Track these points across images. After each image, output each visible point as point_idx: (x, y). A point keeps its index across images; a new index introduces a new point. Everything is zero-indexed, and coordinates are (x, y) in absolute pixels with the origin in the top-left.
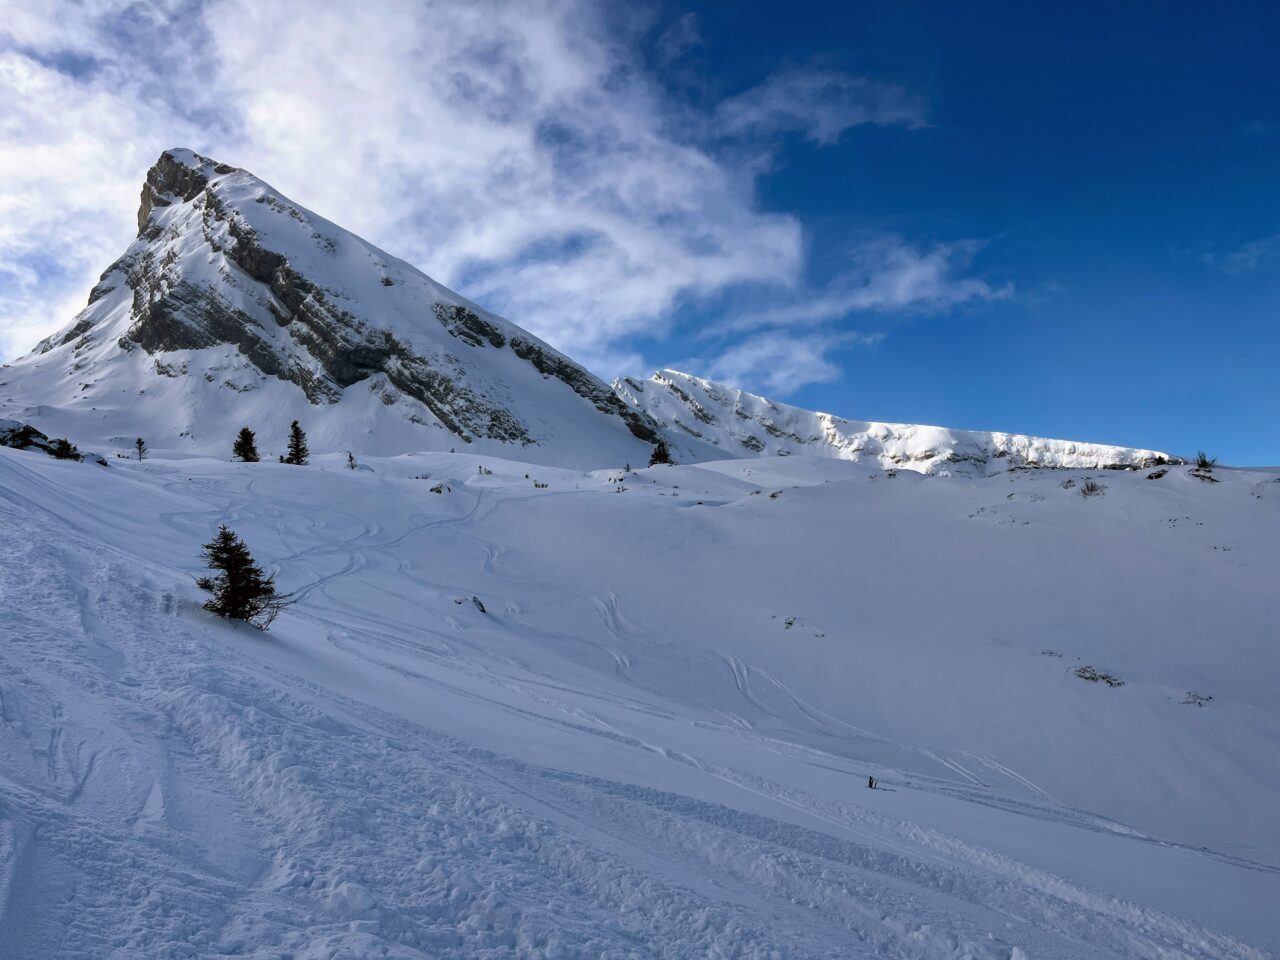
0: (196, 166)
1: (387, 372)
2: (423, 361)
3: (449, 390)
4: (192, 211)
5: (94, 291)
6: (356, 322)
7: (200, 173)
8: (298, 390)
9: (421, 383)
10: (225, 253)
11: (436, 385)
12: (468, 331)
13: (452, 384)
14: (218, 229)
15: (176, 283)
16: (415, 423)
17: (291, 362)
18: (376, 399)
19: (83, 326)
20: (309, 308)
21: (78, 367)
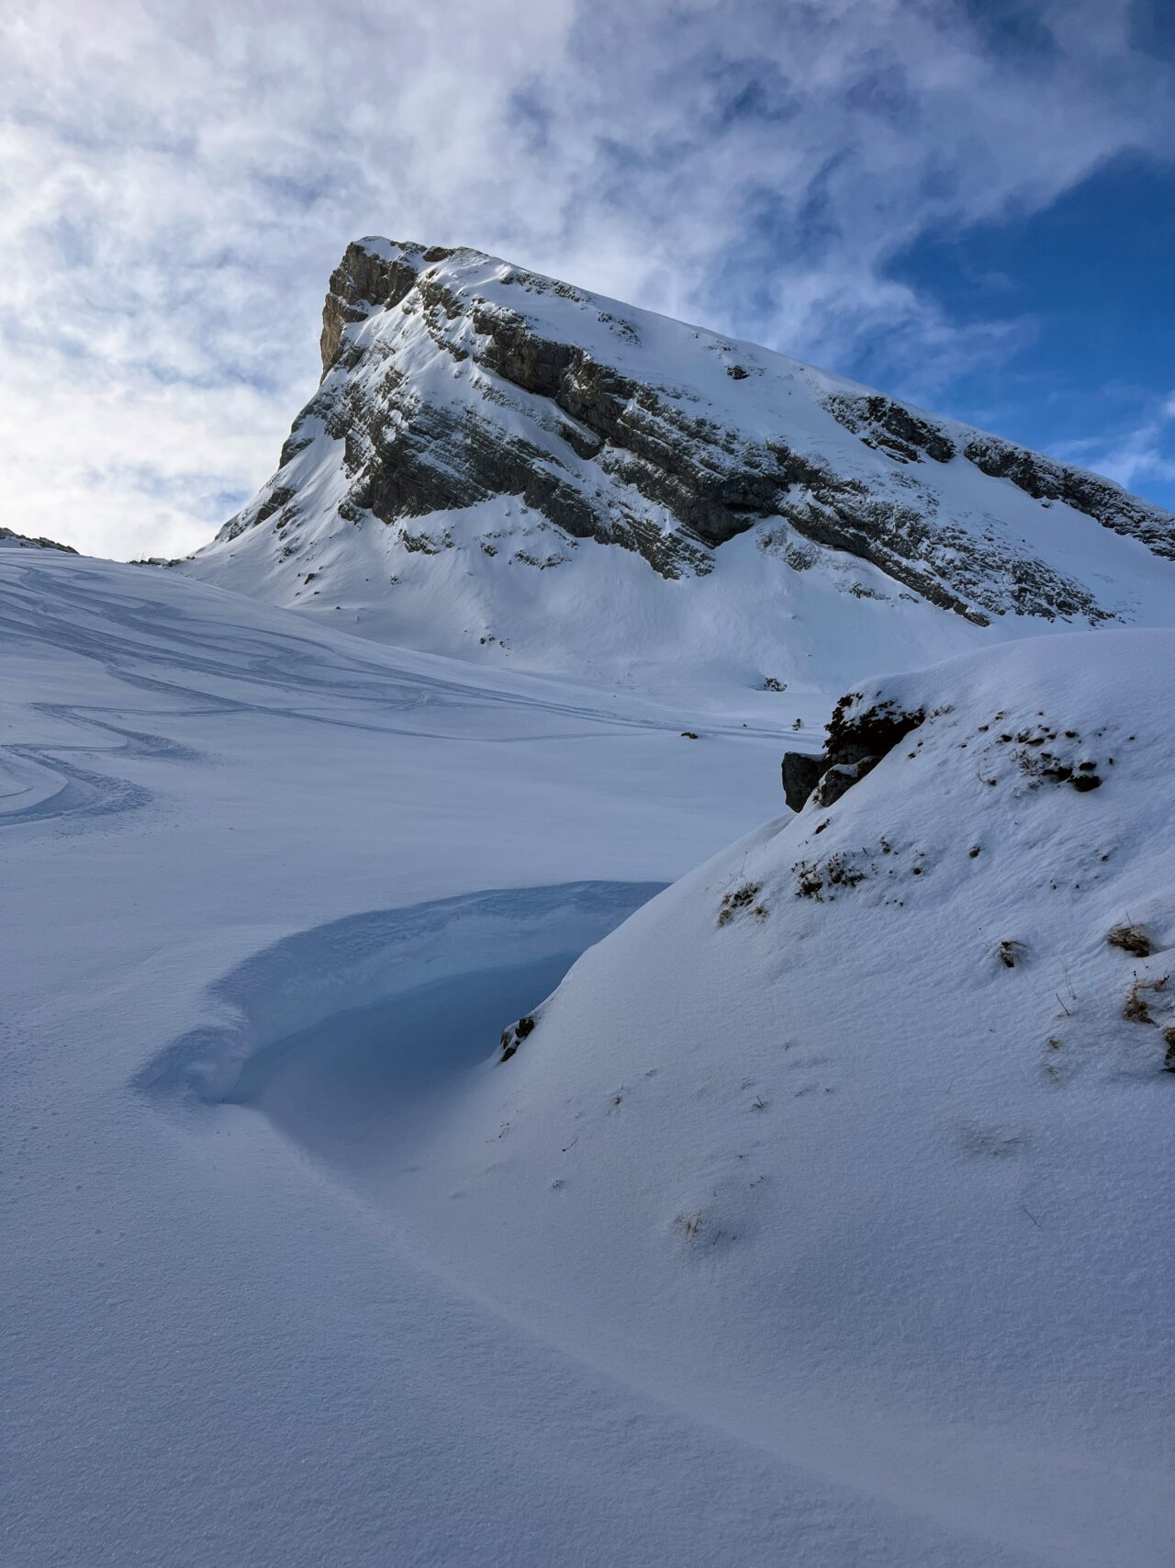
0: (397, 256)
1: (784, 514)
2: (857, 487)
3: (919, 533)
4: (403, 318)
5: (286, 446)
6: (721, 435)
7: (405, 264)
8: (635, 558)
9: (860, 525)
10: (476, 359)
11: (891, 525)
12: (894, 438)
13: (924, 521)
14: (455, 329)
15: (417, 412)
16: (864, 598)
17: (615, 513)
18: (776, 562)
19: (282, 496)
20: (634, 421)
21: (288, 552)
